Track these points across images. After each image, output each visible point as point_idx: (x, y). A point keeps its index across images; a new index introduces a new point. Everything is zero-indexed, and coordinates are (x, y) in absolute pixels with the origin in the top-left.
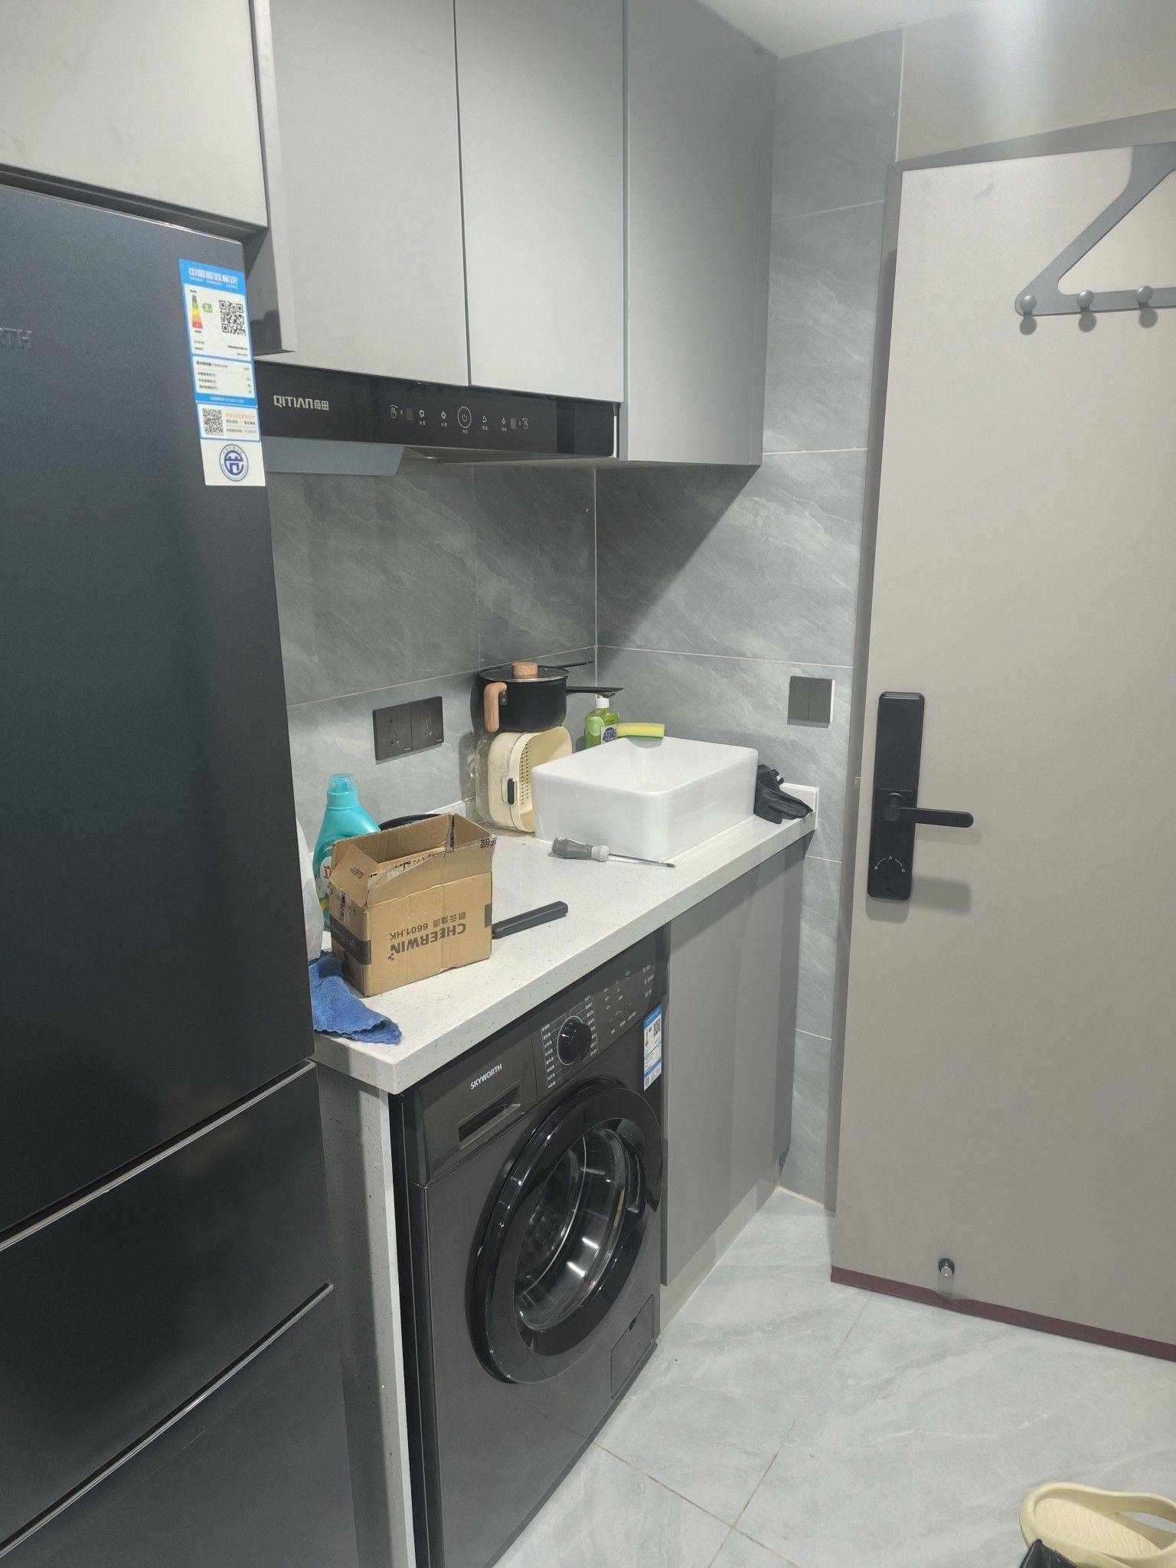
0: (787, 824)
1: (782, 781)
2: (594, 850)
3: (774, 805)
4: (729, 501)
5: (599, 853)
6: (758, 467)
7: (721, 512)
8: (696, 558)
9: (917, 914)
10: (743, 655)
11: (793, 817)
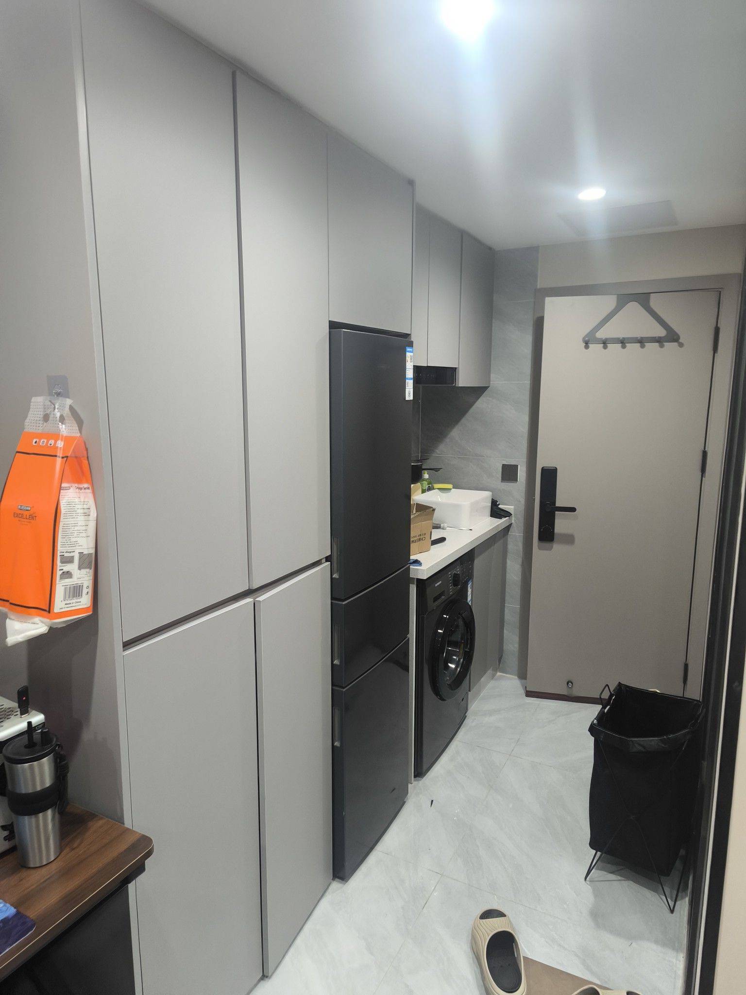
0: (504, 519)
1: (499, 504)
2: (442, 525)
3: (498, 513)
4: (478, 398)
5: (444, 527)
6: (488, 387)
7: (474, 402)
8: (464, 421)
9: (557, 548)
10: (483, 456)
11: (506, 517)
